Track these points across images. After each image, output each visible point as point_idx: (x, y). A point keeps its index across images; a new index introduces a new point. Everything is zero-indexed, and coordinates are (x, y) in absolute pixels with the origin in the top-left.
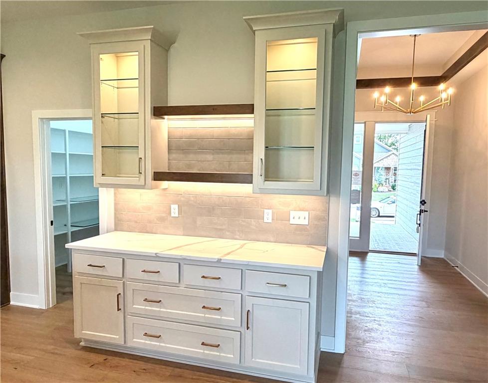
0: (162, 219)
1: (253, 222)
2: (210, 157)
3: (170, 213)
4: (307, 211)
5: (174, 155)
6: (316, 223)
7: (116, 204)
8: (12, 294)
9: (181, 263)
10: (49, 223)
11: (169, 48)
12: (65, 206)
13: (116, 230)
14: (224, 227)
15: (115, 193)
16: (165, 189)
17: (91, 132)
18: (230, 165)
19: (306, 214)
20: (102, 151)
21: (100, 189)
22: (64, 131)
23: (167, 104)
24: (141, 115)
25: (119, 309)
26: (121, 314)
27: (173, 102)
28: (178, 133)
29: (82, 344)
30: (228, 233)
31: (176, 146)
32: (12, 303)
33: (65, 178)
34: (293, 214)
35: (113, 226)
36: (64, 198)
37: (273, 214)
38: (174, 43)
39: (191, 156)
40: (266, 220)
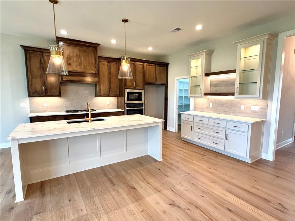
0: (207, 108)
1: (237, 109)
2: (223, 88)
3: (210, 106)
4: (258, 106)
5: (212, 88)
6: (261, 110)
7: (194, 103)
8: (168, 127)
9: (209, 118)
10: (177, 108)
11: (212, 54)
12: (182, 105)
13: (194, 110)
14: (227, 111)
15: (194, 100)
16: (209, 98)
17: (188, 81)
18: (230, 90)
19: (258, 107)
20: (191, 87)
21: (190, 98)
22: (183, 82)
23: (210, 71)
24: (201, 76)
25: (192, 130)
26: (192, 131)
27: (213, 71)
28: (213, 80)
29: (183, 140)
30: (228, 113)
31: (212, 85)
32: (168, 129)
33: (183, 96)
34: (252, 107)
35: (193, 110)
36: (182, 103)
37: (245, 106)
38: (214, 52)
39: (217, 88)
40: (242, 109)
